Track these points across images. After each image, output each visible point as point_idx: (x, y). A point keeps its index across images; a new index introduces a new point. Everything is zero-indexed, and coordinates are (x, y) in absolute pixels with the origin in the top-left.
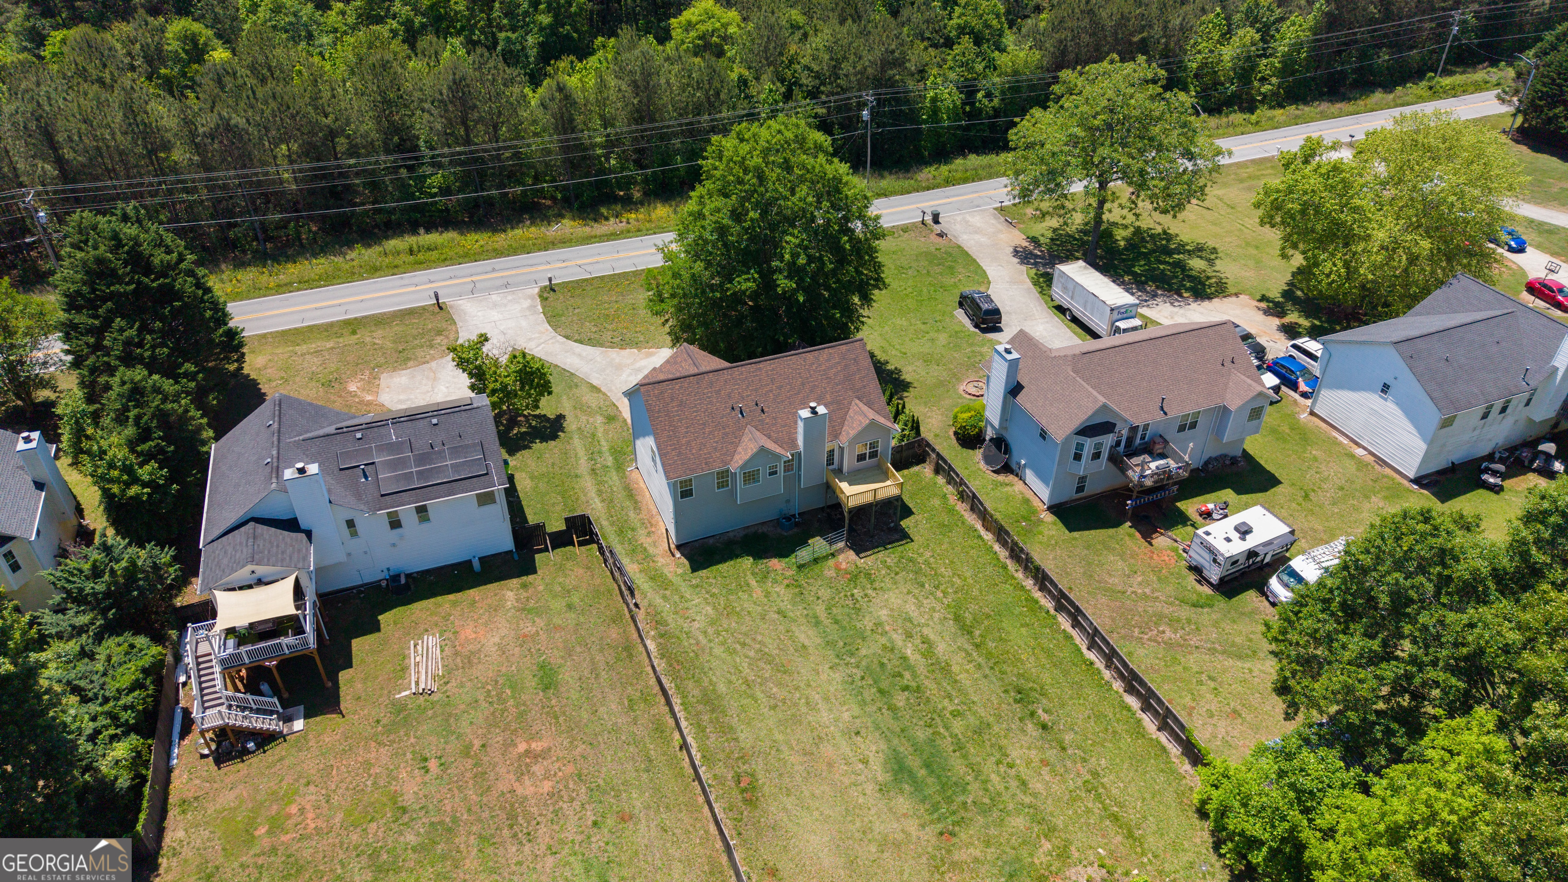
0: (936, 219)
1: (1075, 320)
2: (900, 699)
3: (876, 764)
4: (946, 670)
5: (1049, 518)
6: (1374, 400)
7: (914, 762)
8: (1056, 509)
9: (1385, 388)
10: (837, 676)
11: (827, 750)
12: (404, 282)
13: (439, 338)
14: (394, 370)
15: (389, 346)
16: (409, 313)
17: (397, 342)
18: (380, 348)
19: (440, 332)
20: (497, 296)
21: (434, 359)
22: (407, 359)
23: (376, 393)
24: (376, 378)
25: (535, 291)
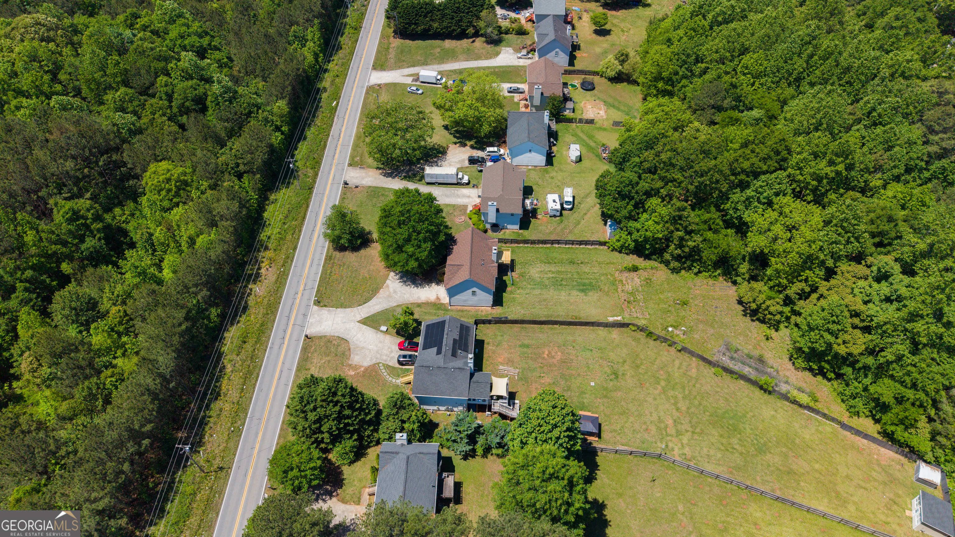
0: (346, 183)
1: (440, 184)
2: (563, 283)
3: (578, 293)
4: (559, 272)
5: (521, 231)
6: (528, 155)
7: (581, 287)
8: (521, 228)
9: (530, 151)
10: (552, 291)
11: (572, 301)
12: (276, 347)
13: (334, 342)
14: (349, 359)
15: (329, 358)
16: (305, 349)
17: (328, 356)
18: (329, 361)
19: (329, 341)
20: (312, 320)
21: (348, 346)
22: (343, 354)
23: (361, 366)
24: (350, 365)
25: (315, 307)
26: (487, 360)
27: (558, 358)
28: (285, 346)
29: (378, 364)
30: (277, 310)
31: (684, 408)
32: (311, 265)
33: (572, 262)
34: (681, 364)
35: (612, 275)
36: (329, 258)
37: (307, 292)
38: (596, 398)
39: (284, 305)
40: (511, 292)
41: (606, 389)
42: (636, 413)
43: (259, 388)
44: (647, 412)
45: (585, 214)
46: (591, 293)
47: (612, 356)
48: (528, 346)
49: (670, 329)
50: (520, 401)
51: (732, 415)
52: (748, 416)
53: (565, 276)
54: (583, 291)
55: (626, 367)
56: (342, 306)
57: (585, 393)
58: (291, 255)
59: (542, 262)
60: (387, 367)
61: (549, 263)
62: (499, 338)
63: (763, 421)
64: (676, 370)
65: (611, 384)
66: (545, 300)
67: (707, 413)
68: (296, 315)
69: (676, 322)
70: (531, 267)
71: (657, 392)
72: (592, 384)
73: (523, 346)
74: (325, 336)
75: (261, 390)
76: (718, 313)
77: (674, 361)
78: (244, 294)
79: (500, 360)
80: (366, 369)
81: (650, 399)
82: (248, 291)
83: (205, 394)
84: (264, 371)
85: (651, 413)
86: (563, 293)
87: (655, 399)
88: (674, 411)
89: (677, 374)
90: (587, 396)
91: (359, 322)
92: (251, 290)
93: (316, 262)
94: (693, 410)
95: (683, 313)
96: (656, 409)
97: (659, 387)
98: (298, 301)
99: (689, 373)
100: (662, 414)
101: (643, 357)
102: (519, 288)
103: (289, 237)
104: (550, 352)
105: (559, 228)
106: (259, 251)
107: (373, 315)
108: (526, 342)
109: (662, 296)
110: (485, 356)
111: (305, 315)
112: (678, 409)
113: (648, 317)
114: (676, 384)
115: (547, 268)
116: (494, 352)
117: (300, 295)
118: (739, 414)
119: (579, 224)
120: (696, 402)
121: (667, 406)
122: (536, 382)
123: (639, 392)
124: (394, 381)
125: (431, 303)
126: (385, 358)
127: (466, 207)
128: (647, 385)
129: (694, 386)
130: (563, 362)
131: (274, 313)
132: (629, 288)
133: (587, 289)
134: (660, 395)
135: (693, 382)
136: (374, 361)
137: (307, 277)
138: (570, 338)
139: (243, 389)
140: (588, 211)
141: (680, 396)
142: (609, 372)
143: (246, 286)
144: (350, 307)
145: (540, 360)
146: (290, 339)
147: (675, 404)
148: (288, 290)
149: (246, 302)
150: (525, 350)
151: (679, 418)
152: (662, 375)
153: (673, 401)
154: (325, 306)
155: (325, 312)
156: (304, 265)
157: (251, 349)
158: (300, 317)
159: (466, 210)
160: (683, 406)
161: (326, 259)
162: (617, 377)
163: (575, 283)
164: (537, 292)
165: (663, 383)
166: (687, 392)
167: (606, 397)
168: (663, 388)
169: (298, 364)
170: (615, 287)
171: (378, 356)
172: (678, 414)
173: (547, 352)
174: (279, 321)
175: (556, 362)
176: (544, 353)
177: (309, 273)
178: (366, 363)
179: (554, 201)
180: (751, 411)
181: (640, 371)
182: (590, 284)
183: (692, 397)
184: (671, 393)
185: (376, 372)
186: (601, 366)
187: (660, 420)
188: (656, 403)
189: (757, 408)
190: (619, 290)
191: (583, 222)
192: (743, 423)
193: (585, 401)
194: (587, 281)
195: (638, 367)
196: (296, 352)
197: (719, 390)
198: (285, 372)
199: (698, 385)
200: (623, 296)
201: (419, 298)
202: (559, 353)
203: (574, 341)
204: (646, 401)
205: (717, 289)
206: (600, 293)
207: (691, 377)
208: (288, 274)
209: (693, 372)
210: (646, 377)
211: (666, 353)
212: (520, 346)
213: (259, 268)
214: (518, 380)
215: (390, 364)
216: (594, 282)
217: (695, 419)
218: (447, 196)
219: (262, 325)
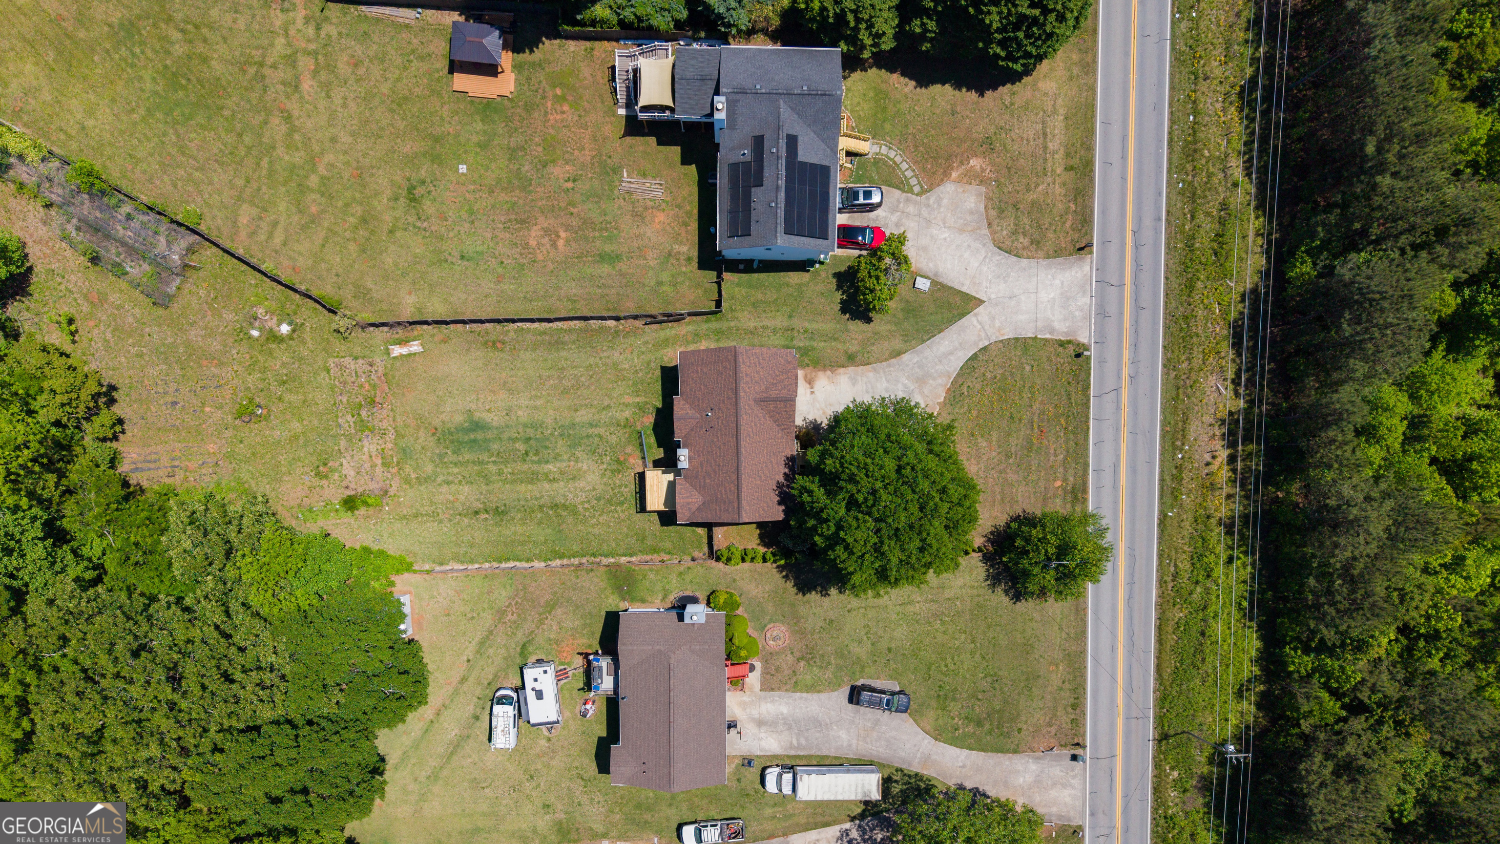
0: (1078, 759)
4: (532, 481)
11: (504, 394)
12: (1148, 222)
13: (1026, 241)
14: (989, 199)
15: (1030, 197)
16: (1086, 220)
17: (1033, 203)
18: (1028, 190)
19: (1036, 243)
20: (1085, 302)
21: (993, 233)
22: (1001, 211)
23: (959, 181)
24: (982, 182)
25: (1083, 339)
26: (689, 214)
27: (535, 231)
28: (1129, 226)
29: (923, 192)
30: (1167, 327)
31: (276, 121)
32: (1116, 466)
33: (500, 513)
34: (271, 235)
35: (407, 481)
36: (1078, 493)
37: (1110, 384)
38: (457, 135)
39: (1154, 343)
40: (641, 408)
41: (436, 159)
42: (376, 102)
43: (1161, 114)
44: (352, 104)
45: (463, 680)
46: (459, 418)
47: (417, 246)
48: (602, 258)
49: (285, 329)
50: (615, 114)
51: (177, 112)
52: (142, 111)
53: (520, 467)
54: (477, 426)
55: (388, 217)
56: (1023, 345)
57: (479, 145)
58: (1168, 500)
59: (572, 510)
60: (902, 185)
61: (555, 506)
62: (665, 277)
63: (113, 100)
64: (283, 219)
65: (423, 173)
66: (565, 391)
67: (226, 113)
68: (1121, 313)
69: (271, 353)
70: (600, 488)
71: (329, 157)
72: (463, 169)
73: (613, 258)
74: (1048, 257)
75: (1157, 107)
76: (173, 387)
77: (285, 244)
78: (1250, 382)
79: (661, 217)
80: (946, 174)
81: (345, 139)
82: (1242, 390)
83: (1267, 98)
84: (1159, 156)
85: (345, 106)
86: (523, 415)
87: (334, 140)
88: (296, 114)
89: (282, 207)
90: (475, 139)
91: (980, 302)
92: (1237, 394)
93: (1107, 479)
94: (259, 119)
95: (252, 380)
96: (332, 116)
97: (322, 170)
98: (1126, 355)
99: (255, 211)
100: (322, 103)
101: (352, 246)
102: (627, 424)
103: (1185, 565)
104: (554, 245)
105: (529, 625)
106: (1245, 518)
107: (951, 322)
108: (606, 269)
109: (296, 425)
110: (694, 226)
111: (1102, 313)
112: (288, 118)
113: (331, 363)
114: (286, 183)
115: (561, 491)
116: (676, 238)
117: (1125, 372)
118: (160, 115)
119: (482, 643)
120: (247, 139)
121: (309, 124)
122: (583, 166)
123: (365, 155)
124: (884, 150)
125: (824, 368)
126: (911, 209)
127: (767, 686)
128: (346, 175)
129: (248, 181)
130: (524, 222)
131: (1170, 315)
132: (370, 446)
133: (467, 431)
134: (322, 152)
135: (248, 191)
136: (932, 197)
137: (1117, 430)
138: (508, 287)
139: (1196, 113)
140: (456, 692)
141: (280, 151)
142: (427, 203)
143: (1251, 403)
144: (1006, 343)
145: (574, 222)
146: (1123, 244)
147: (293, 129)
148: (1153, 388)
149: (1239, 355)
150: (608, 248)
151: (288, 97)
152: (314, 202)
153: (297, 137)
154: (1062, 344)
155: (1061, 328)
156: (1133, 470)
157: (1201, 217)
158: (1112, 309)
159: (765, 673)
160: (277, 127)
161: (1085, 491)
162: (411, 190)
163: (495, 447)
164: (583, 416)
165: (313, 181)
166: (265, 162)
167: (437, 140)
168: (314, 170)
169: (1092, 180)
170: (402, 443)
171: (925, 212)
172: (289, 106)
173: (561, 243)
174: (1156, 294)
175: (541, 219)
176: (568, 242)
177: (1117, 441)
178: (948, 190)
179: (539, 695)
180: (135, 124)
181: (358, 210)
182: (458, 447)
183: (254, 152)
184: (298, 158)
185: (924, 170)
186: (443, 217)
187: (326, 87)
188: (332, 130)
189: (122, 132)
190: (391, 436)
191: (469, 652)
192: (156, 93)
193: (479, 126)
194: (468, 456)
195: (364, 221)
196: (1104, 212)
197: (197, 174)
198: (1115, 158)
199: (240, 182)
200: (382, 419)
201: (854, 381)
202: (533, 243)
203: (500, 279)
204: (353, 134)
205: (165, 461)
206: (437, 422)
207: (253, 204)
208: (1163, 437)
209: (246, 214)
210: (348, 194)
211: (301, 262)
212: (618, 257)
213: (1232, 459)
214: (621, 167)
215: (897, 193)
216: (451, 457)
217: (254, 96)
218: (817, 723)
219: (1190, 286)
